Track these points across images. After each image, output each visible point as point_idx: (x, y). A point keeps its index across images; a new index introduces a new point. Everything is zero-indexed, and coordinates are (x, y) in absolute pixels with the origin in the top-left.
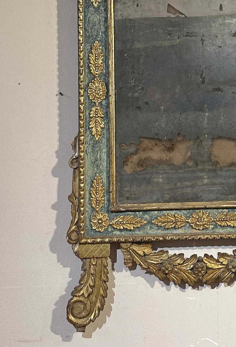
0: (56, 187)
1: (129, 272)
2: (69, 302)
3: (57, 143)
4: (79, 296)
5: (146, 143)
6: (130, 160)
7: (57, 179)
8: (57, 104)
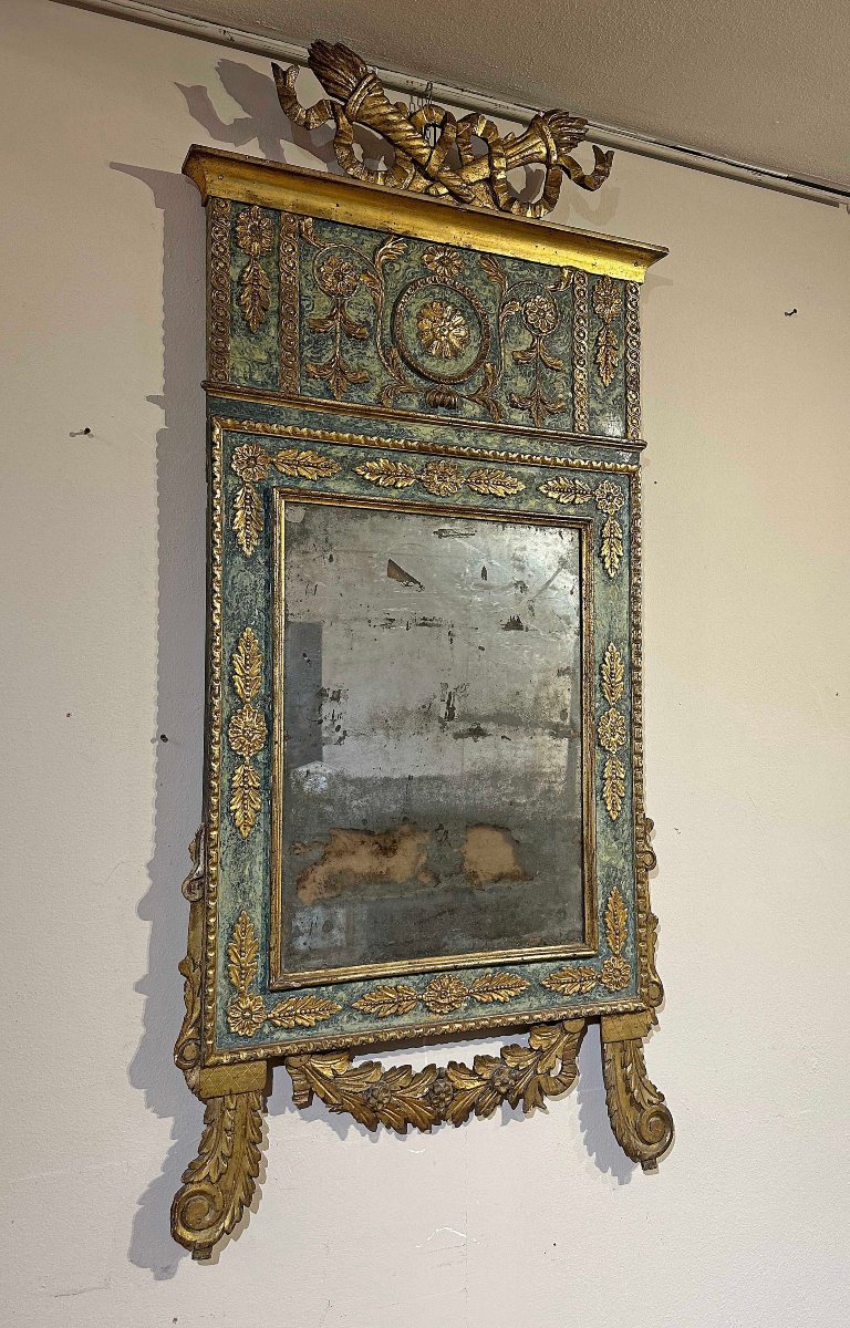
0: (145, 943)
1: (297, 1112)
2: (177, 1196)
3: (152, 845)
4: (199, 1182)
5: (343, 840)
6: (311, 877)
7: (148, 924)
8: (153, 759)
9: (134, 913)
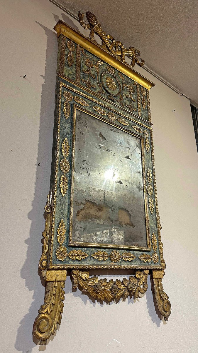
0: (30, 227)
1: (72, 293)
2: (37, 318)
3: (33, 196)
4: (44, 313)
5: (89, 204)
6: (80, 213)
7: (31, 221)
8: (36, 170)
9: (27, 217)
